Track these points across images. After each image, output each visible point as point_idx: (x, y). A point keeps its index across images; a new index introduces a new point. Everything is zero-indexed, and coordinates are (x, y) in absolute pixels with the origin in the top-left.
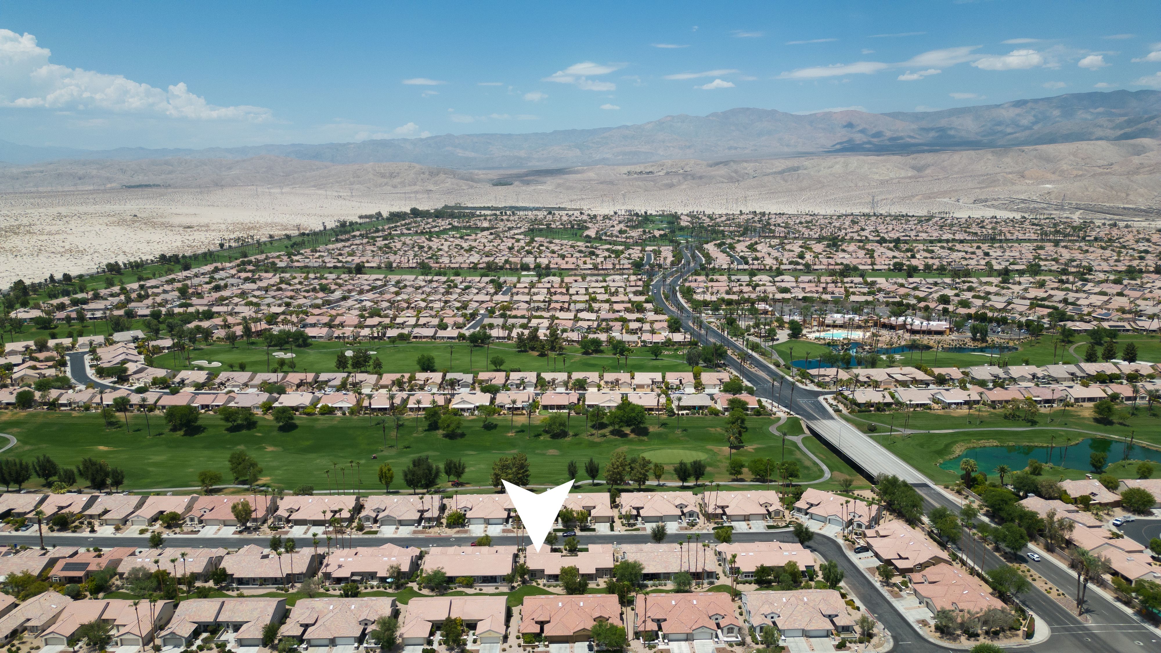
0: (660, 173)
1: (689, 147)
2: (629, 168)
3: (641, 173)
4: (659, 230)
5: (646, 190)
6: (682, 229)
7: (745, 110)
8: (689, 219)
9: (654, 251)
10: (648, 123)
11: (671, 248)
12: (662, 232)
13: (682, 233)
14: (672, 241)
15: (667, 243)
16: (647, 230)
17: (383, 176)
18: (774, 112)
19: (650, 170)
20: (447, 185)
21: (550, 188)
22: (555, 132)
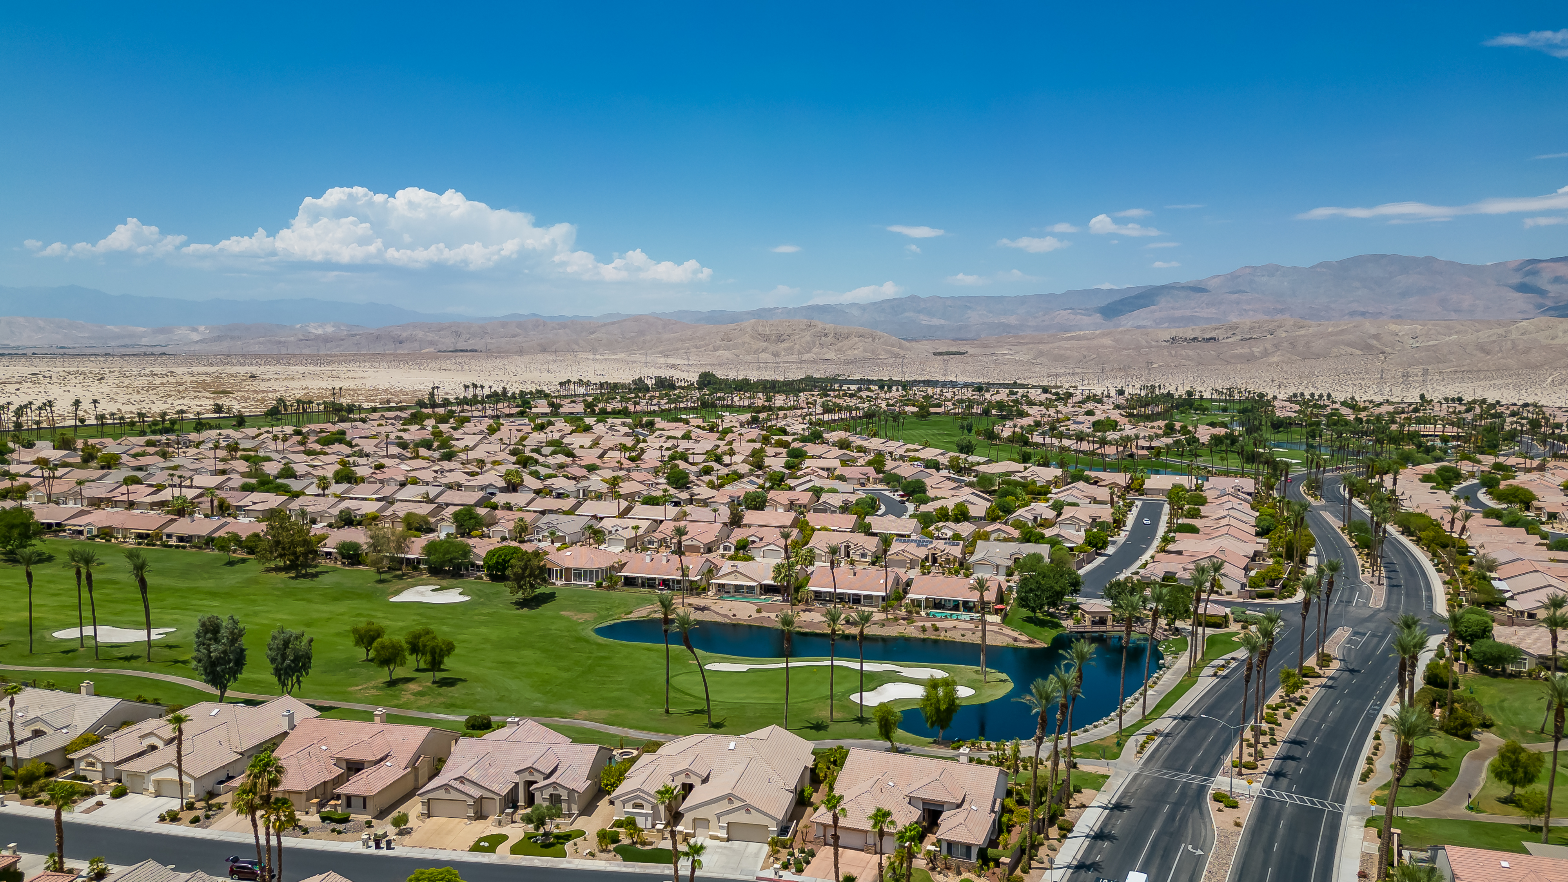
0: (1229, 340)
1: (1281, 311)
2: (1174, 332)
3: (1195, 339)
4: (1213, 425)
5: (1200, 364)
6: (1279, 425)
7: (1377, 259)
8: (1297, 408)
9: (1175, 496)
10: (1214, 277)
11: (1249, 484)
12: (1221, 431)
13: (1282, 437)
14: (1252, 458)
15: (1234, 462)
16: (1178, 426)
17: (766, 338)
18: (1430, 261)
19: (1213, 335)
20: (856, 352)
21: (1024, 358)
22: (1069, 293)
